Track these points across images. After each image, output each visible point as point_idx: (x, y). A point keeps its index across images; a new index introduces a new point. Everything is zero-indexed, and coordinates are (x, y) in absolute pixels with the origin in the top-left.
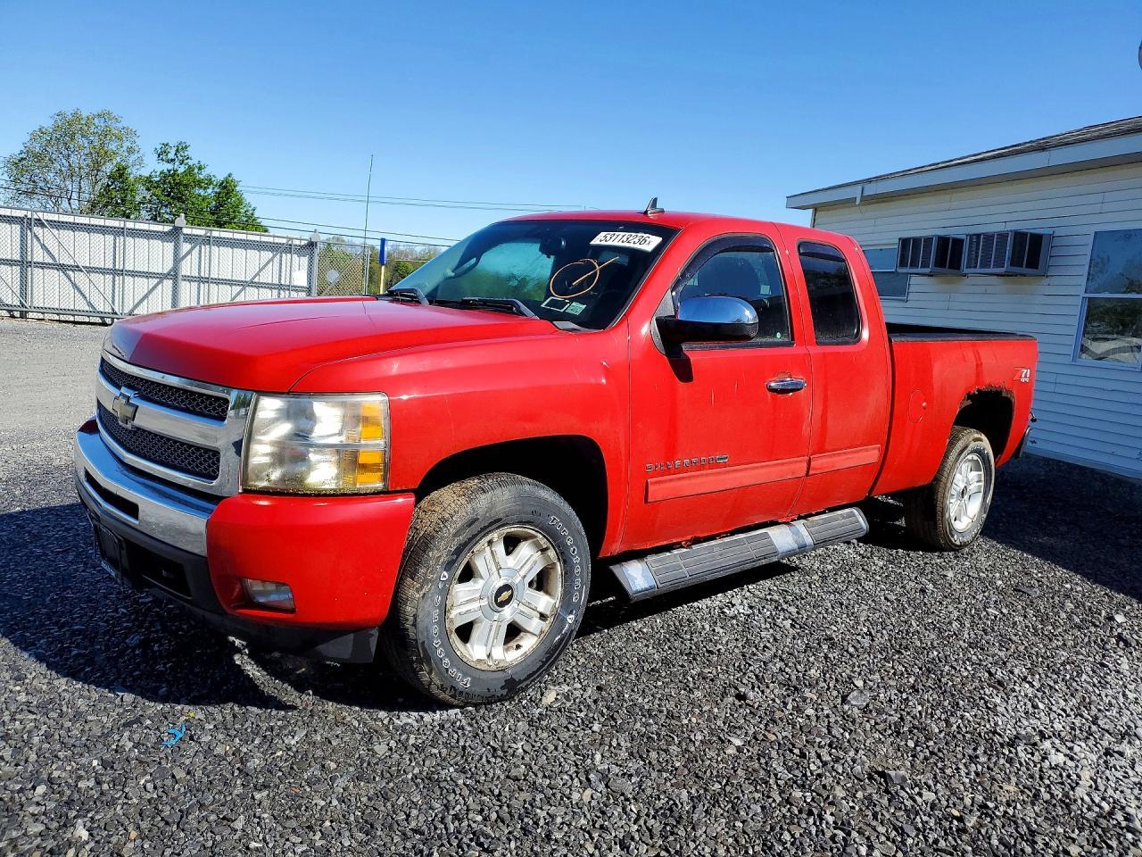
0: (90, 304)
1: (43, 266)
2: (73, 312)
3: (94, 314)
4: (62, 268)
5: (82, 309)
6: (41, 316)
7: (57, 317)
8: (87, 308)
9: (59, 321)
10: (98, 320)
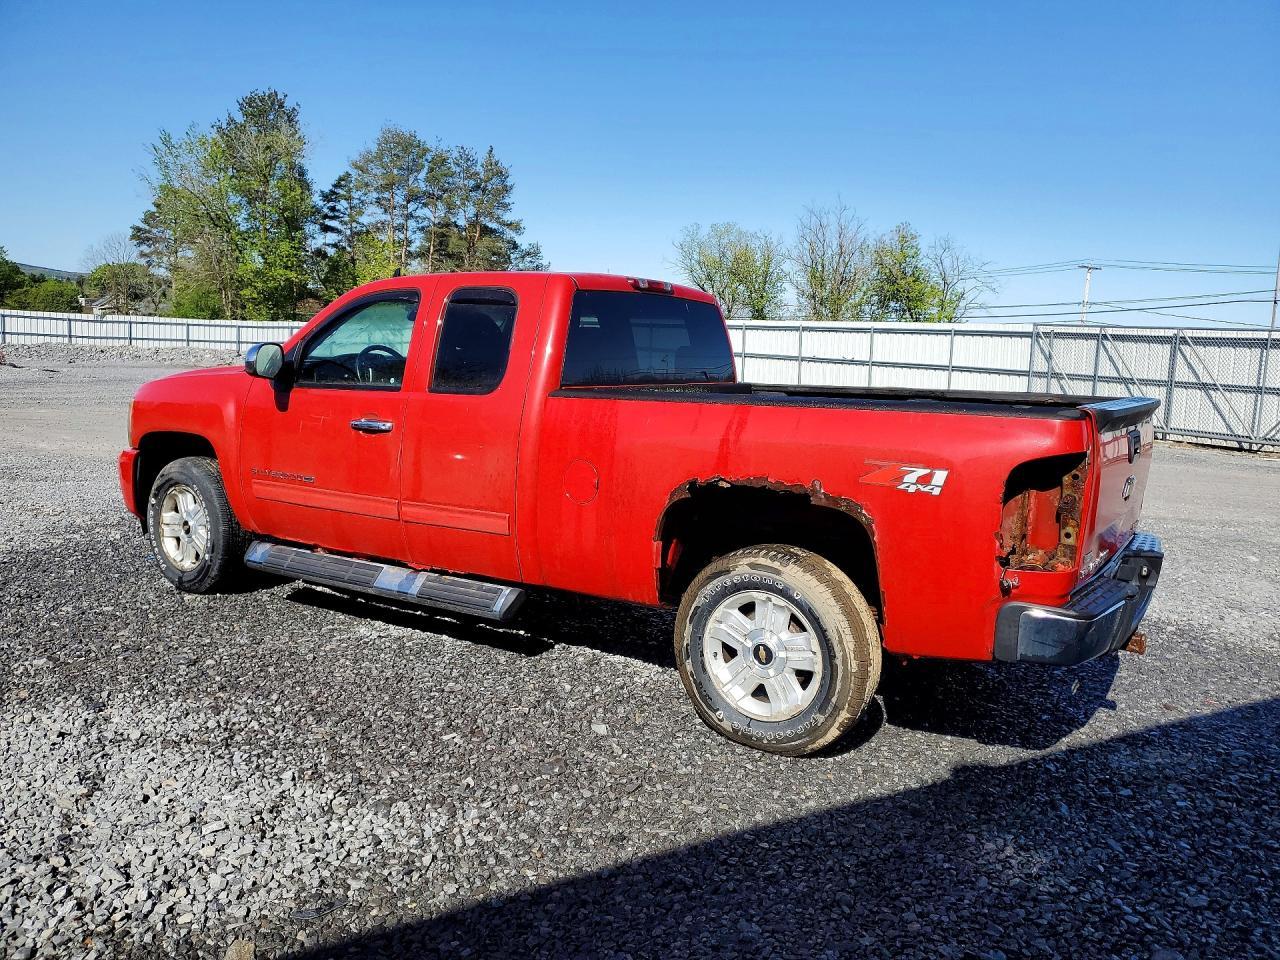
0: (1228, 426)
1: (1186, 385)
2: (1211, 435)
3: (1231, 438)
4: (1204, 387)
5: (1220, 431)
6: (1180, 439)
7: (1194, 440)
8: (1225, 431)
9: (1197, 445)
10: (1236, 445)
